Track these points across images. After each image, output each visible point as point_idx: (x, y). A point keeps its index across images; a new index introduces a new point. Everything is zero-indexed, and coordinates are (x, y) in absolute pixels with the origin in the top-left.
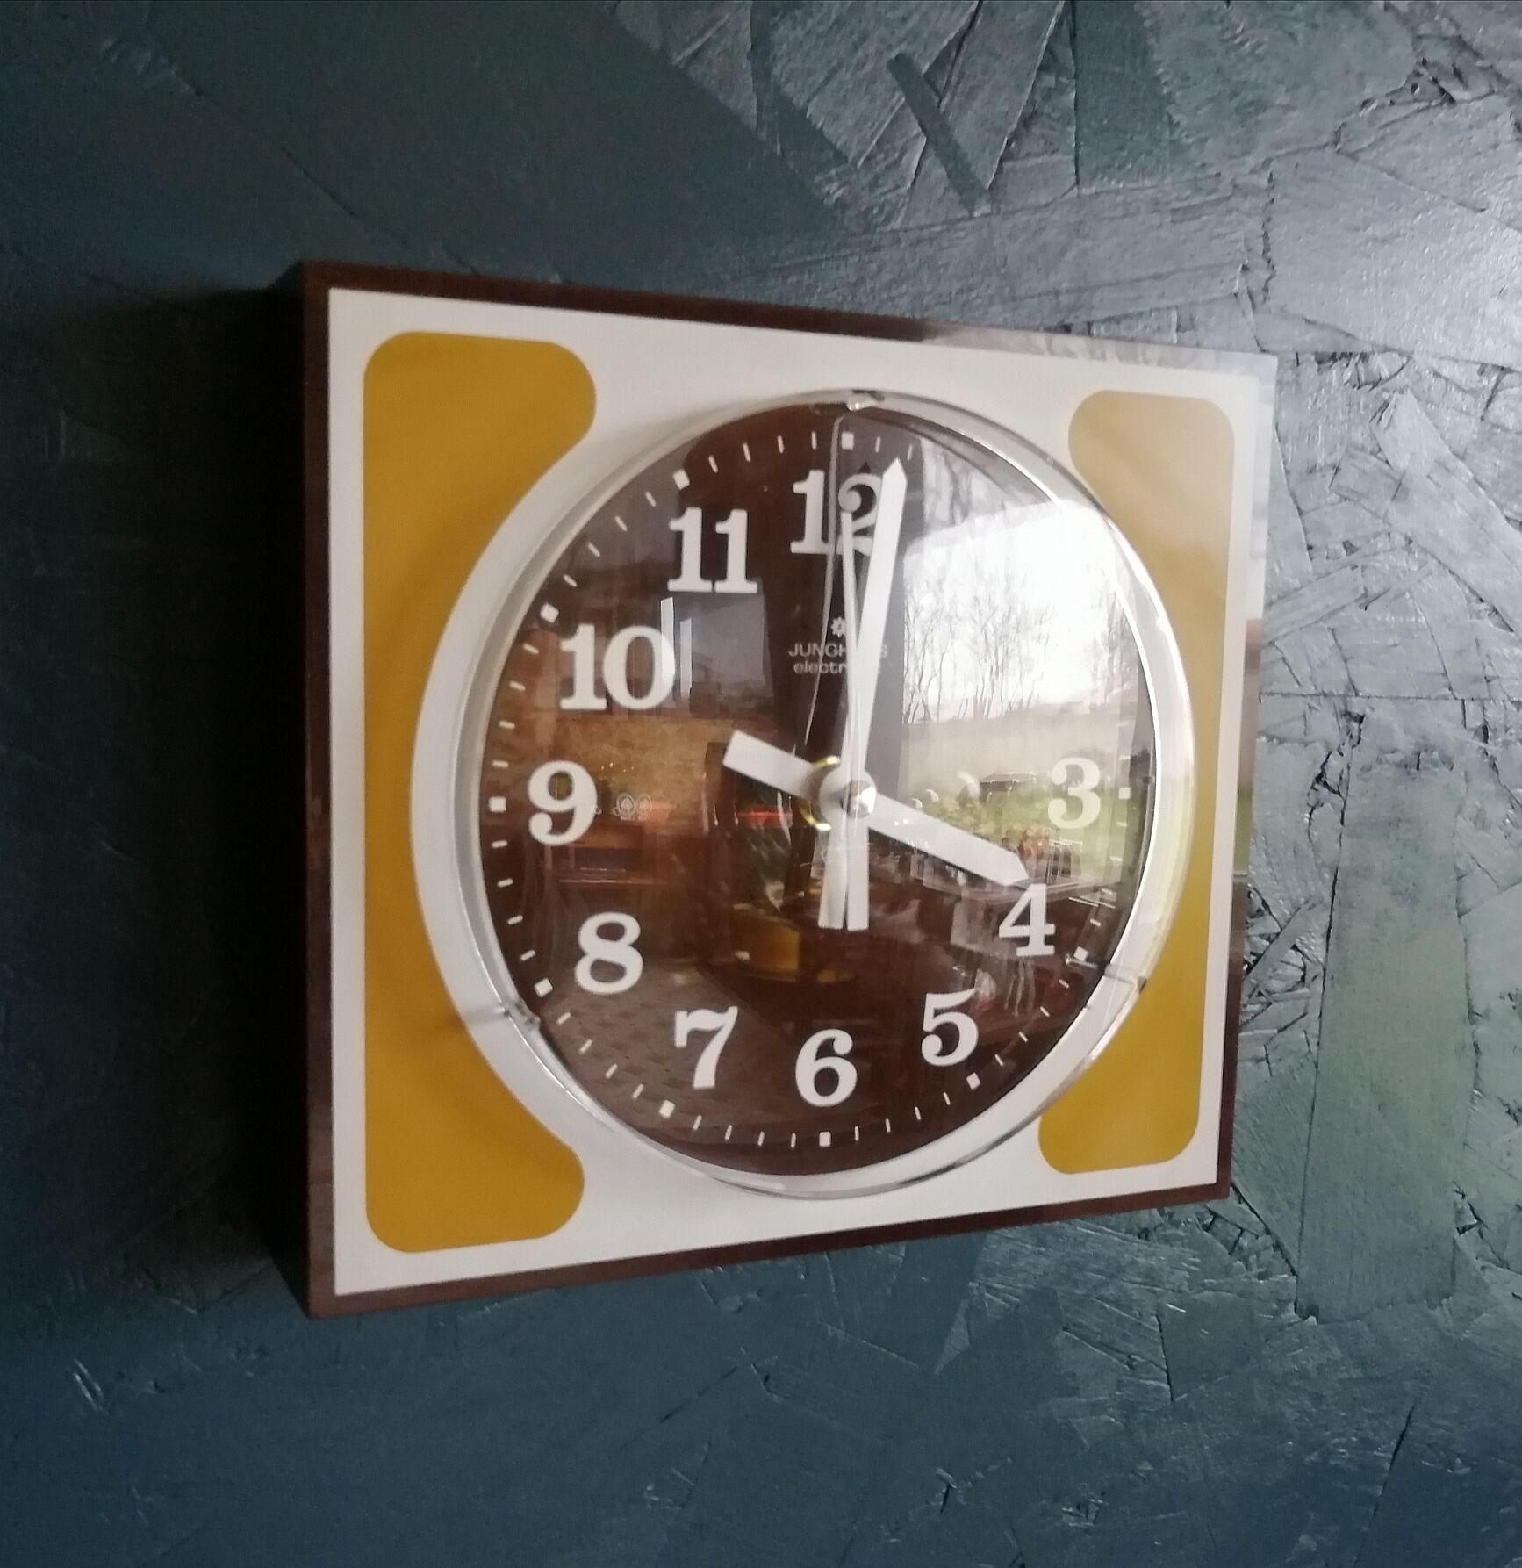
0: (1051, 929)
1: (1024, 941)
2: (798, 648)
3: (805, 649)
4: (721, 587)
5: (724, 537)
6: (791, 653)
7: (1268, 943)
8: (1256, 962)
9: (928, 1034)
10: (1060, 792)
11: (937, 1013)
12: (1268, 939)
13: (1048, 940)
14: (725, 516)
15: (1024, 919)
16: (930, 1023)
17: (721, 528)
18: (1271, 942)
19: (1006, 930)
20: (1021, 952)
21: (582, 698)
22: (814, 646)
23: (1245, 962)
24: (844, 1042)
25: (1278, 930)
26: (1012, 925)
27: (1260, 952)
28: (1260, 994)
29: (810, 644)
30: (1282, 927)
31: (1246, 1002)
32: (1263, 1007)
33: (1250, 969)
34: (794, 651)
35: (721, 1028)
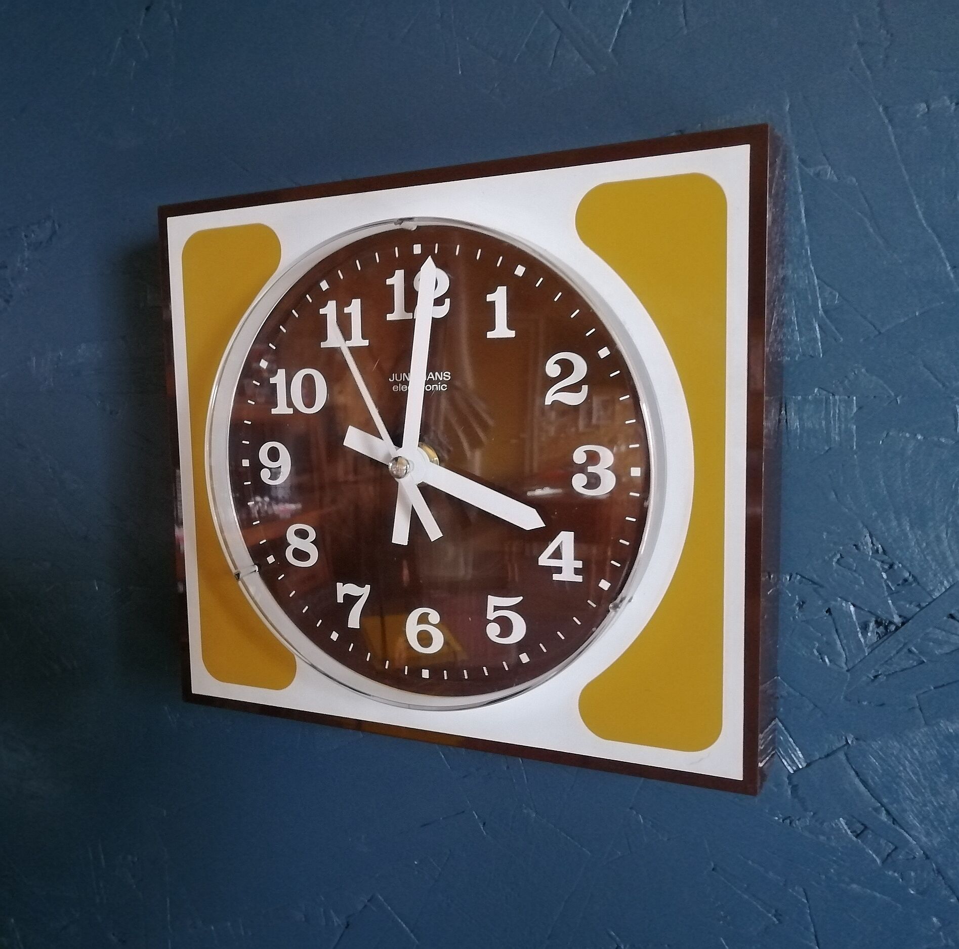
0: (579, 564)
1: (559, 570)
2: (395, 376)
3: (399, 378)
4: (350, 342)
5: (349, 315)
6: (390, 379)
7: (918, 609)
8: (903, 624)
9: (490, 621)
10: (582, 469)
11: (496, 608)
12: (919, 606)
13: (577, 571)
14: (349, 304)
15: (557, 554)
16: (491, 615)
17: (347, 310)
18: (922, 608)
19: (544, 560)
20: (556, 577)
21: (281, 409)
22: (404, 374)
23: (891, 623)
24: (434, 617)
25: (930, 600)
26: (549, 558)
27: (909, 615)
28: (910, 651)
29: (401, 374)
30: (934, 597)
31: (892, 655)
32: (915, 664)
33: (897, 628)
34: (392, 379)
35: (362, 596)
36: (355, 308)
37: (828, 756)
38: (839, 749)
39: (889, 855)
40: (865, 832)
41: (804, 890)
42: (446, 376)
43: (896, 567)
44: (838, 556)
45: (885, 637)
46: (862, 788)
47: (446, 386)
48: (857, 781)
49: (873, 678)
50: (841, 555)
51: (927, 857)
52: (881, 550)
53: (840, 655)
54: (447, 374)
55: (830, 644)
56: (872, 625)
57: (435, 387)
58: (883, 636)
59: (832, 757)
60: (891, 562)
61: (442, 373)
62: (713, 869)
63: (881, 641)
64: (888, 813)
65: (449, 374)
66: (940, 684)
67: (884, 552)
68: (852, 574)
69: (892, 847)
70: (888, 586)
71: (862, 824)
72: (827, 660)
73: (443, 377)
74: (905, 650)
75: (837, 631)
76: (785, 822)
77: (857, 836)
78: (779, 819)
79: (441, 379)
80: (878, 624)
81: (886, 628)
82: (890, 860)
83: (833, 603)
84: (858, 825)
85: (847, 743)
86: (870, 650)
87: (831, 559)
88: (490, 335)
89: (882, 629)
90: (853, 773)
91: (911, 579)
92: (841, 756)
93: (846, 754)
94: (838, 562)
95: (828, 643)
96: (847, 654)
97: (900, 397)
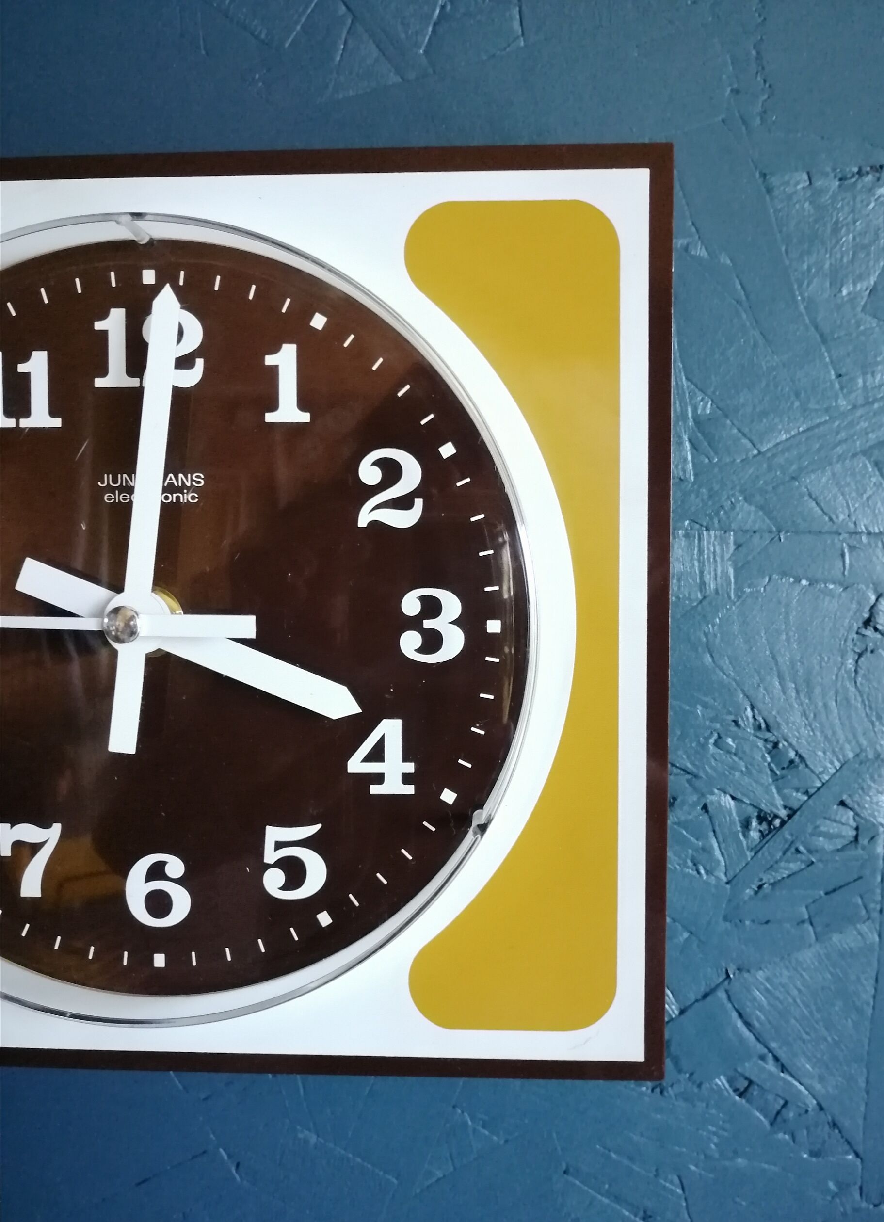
0: (410, 768)
1: (379, 778)
2: (108, 479)
3: (115, 482)
4: (25, 423)
5: (27, 376)
6: (99, 483)
7: (806, 798)
8: (790, 817)
9: (269, 866)
10: (415, 623)
11: (279, 845)
12: (806, 793)
13: (406, 779)
14: (26, 358)
15: (377, 754)
16: (270, 856)
17: (22, 368)
18: (810, 797)
19: (356, 765)
20: (375, 789)
22: (125, 476)
23: (776, 816)
24: (175, 866)
25: (819, 784)
26: (363, 761)
27: (795, 806)
28: (798, 851)
29: (119, 475)
30: (824, 781)
31: (778, 858)
32: (803, 866)
33: (783, 823)
34: (103, 483)
35: (45, 842)
36: (37, 365)
37: (705, 996)
38: (718, 986)
39: (778, 1113)
40: (750, 1090)
41: (680, 1178)
42: (198, 479)
43: (780, 745)
44: (715, 736)
45: (770, 836)
46: (745, 1032)
47: (197, 495)
48: (740, 1024)
49: (756, 889)
50: (718, 734)
51: (821, 1108)
52: (763, 726)
53: (719, 861)
54: (199, 477)
55: (707, 850)
56: (754, 823)
57: (178, 497)
58: (767, 835)
59: (709, 999)
60: (776, 741)
61: (189, 475)
62: (565, 1172)
63: (764, 841)
64: (776, 1059)
65: (202, 476)
66: (830, 888)
67: (768, 729)
68: (731, 758)
69: (782, 1102)
70: (772, 770)
71: (746, 1079)
72: (702, 872)
73: (192, 480)
74: (793, 850)
75: (714, 831)
76: (655, 1090)
77: (741, 1095)
78: (647, 1088)
79: (188, 484)
80: (761, 819)
81: (770, 823)
82: (779, 1119)
83: (711, 798)
84: (741, 1080)
85: (728, 976)
86: (753, 854)
87: (707, 739)
88: (270, 417)
89: (764, 826)
90: (735, 1015)
91: (797, 760)
92: (721, 994)
93: (727, 991)
94: (716, 744)
95: (704, 849)
96: (727, 860)
97: (783, 533)
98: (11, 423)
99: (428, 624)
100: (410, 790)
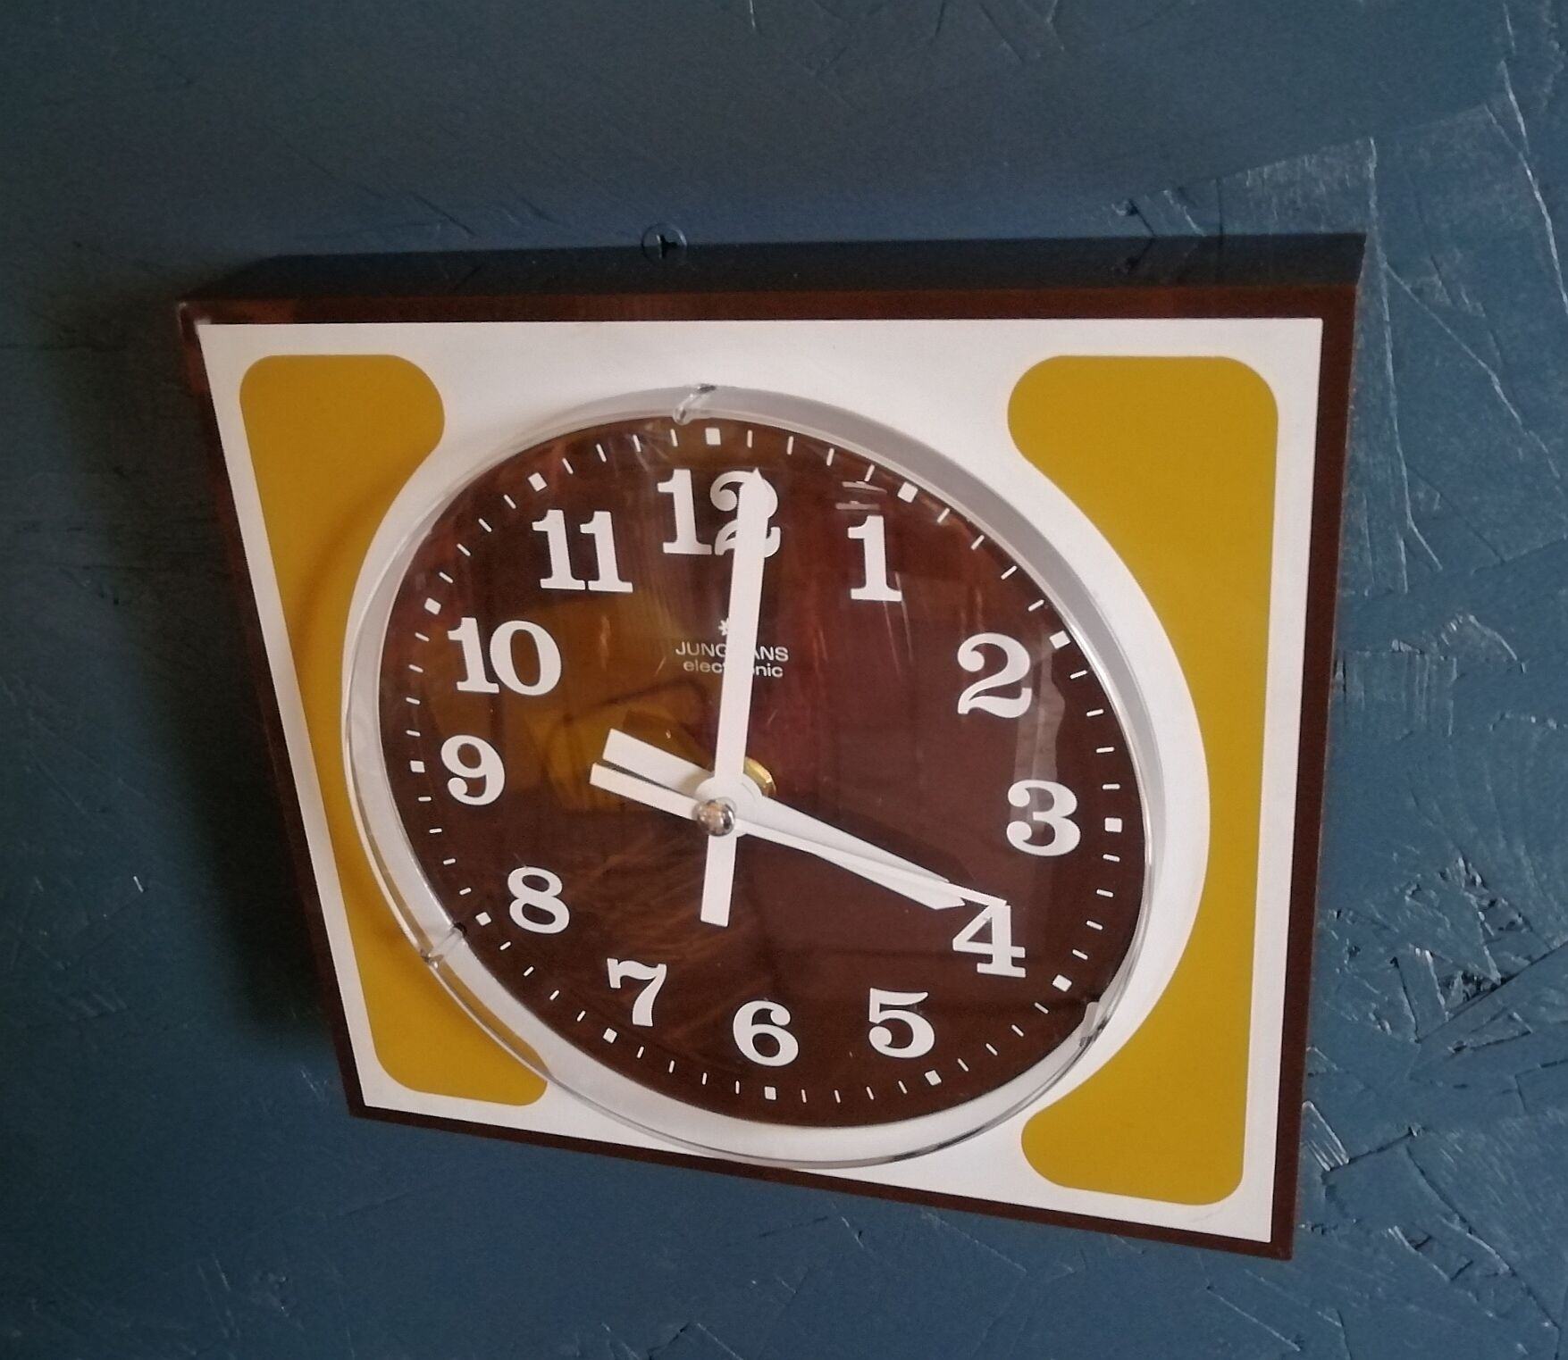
0: (1020, 952)
1: (988, 959)
2: (686, 648)
3: (693, 650)
4: (594, 586)
5: (591, 538)
6: (677, 651)
7: (1527, 963)
9: (874, 1025)
10: (1023, 814)
11: (883, 1007)
12: (1529, 958)
13: (1016, 962)
14: (588, 519)
15: (984, 935)
16: (875, 1016)
17: (585, 529)
18: (1532, 964)
19: (961, 943)
20: (982, 968)
21: (475, 682)
22: (703, 645)
23: (1486, 979)
24: (781, 1015)
25: (1545, 951)
26: (971, 940)
27: (1514, 971)
28: (1511, 1018)
29: (698, 644)
30: (1553, 948)
31: (1485, 1022)
32: (1517, 1034)
33: (1494, 988)
34: (681, 650)
35: (652, 980)
36: (600, 526)
37: (1381, 1149)
38: (1397, 1142)
39: (1461, 1271)
40: (1429, 1243)
41: (1339, 1312)
42: (782, 654)
43: (1499, 906)
44: (1414, 887)
45: (1476, 999)
46: (1428, 1189)
47: (780, 670)
48: (1422, 1181)
49: (1454, 1052)
50: (1418, 886)
51: (1514, 1274)
52: (1478, 879)
53: (1409, 1019)
54: (782, 651)
55: (1394, 1005)
56: (1458, 981)
57: (761, 671)
58: (1473, 996)
59: (1386, 1153)
60: (1493, 898)
61: (772, 649)
62: (1209, 1288)
63: (1470, 1003)
64: (1463, 1220)
65: (786, 651)
66: (1551, 1060)
67: (1484, 884)
68: (1432, 912)
69: (1467, 1262)
70: (1485, 930)
71: (1425, 1233)
72: (1388, 1026)
73: (775, 654)
74: (1505, 1016)
75: (1405, 988)
76: (1315, 1230)
77: (1417, 1247)
78: (1307, 1226)
79: (771, 658)
80: (1467, 979)
81: (1479, 983)
82: (1461, 1277)
83: (1401, 951)
84: (1420, 1235)
85: (1411, 1133)
86: (1452, 1015)
87: (1402, 892)
88: (857, 594)
89: (1471, 987)
90: (1416, 1172)
91: (1520, 921)
92: (1401, 1150)
93: (1408, 1150)
94: (1413, 895)
95: (1390, 1003)
96: (1418, 1019)
97: (1528, 661)
98: (579, 585)
99: (1038, 816)
100: (1020, 972)
